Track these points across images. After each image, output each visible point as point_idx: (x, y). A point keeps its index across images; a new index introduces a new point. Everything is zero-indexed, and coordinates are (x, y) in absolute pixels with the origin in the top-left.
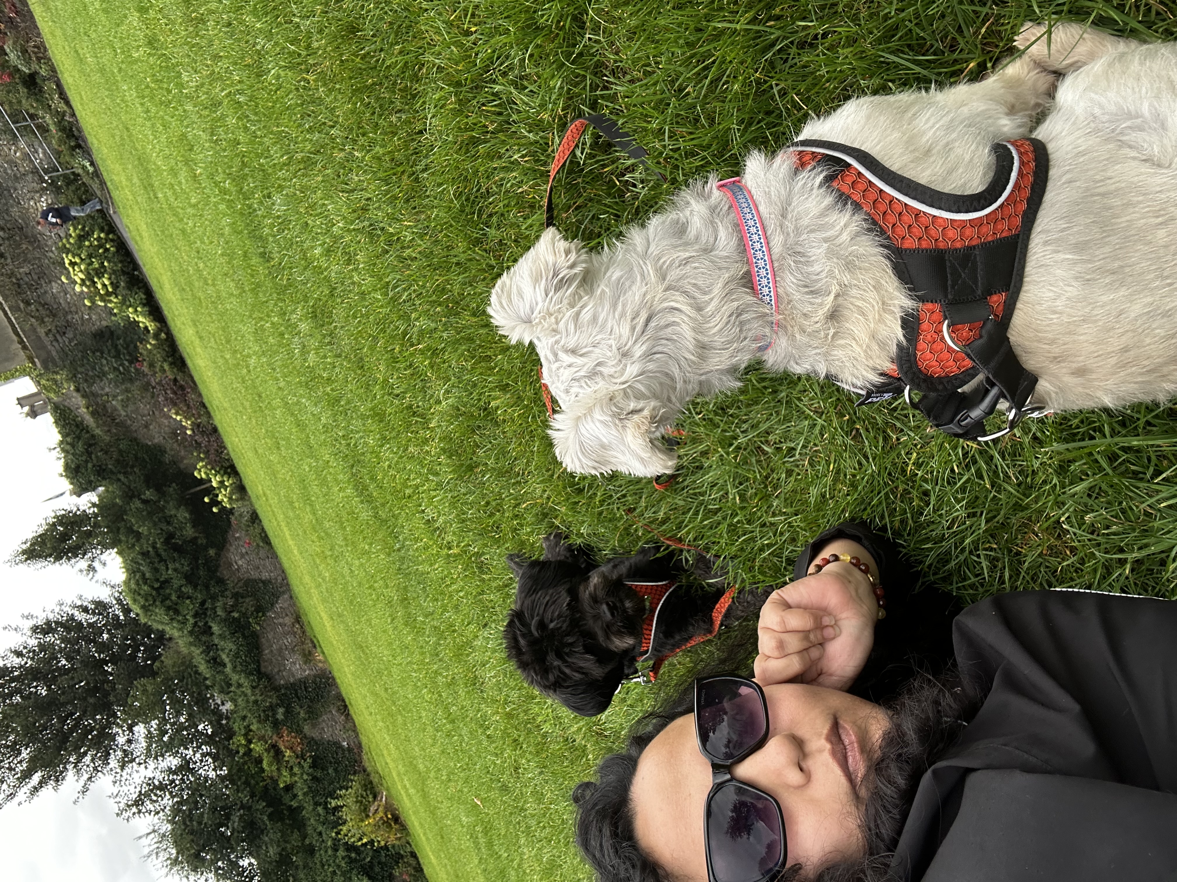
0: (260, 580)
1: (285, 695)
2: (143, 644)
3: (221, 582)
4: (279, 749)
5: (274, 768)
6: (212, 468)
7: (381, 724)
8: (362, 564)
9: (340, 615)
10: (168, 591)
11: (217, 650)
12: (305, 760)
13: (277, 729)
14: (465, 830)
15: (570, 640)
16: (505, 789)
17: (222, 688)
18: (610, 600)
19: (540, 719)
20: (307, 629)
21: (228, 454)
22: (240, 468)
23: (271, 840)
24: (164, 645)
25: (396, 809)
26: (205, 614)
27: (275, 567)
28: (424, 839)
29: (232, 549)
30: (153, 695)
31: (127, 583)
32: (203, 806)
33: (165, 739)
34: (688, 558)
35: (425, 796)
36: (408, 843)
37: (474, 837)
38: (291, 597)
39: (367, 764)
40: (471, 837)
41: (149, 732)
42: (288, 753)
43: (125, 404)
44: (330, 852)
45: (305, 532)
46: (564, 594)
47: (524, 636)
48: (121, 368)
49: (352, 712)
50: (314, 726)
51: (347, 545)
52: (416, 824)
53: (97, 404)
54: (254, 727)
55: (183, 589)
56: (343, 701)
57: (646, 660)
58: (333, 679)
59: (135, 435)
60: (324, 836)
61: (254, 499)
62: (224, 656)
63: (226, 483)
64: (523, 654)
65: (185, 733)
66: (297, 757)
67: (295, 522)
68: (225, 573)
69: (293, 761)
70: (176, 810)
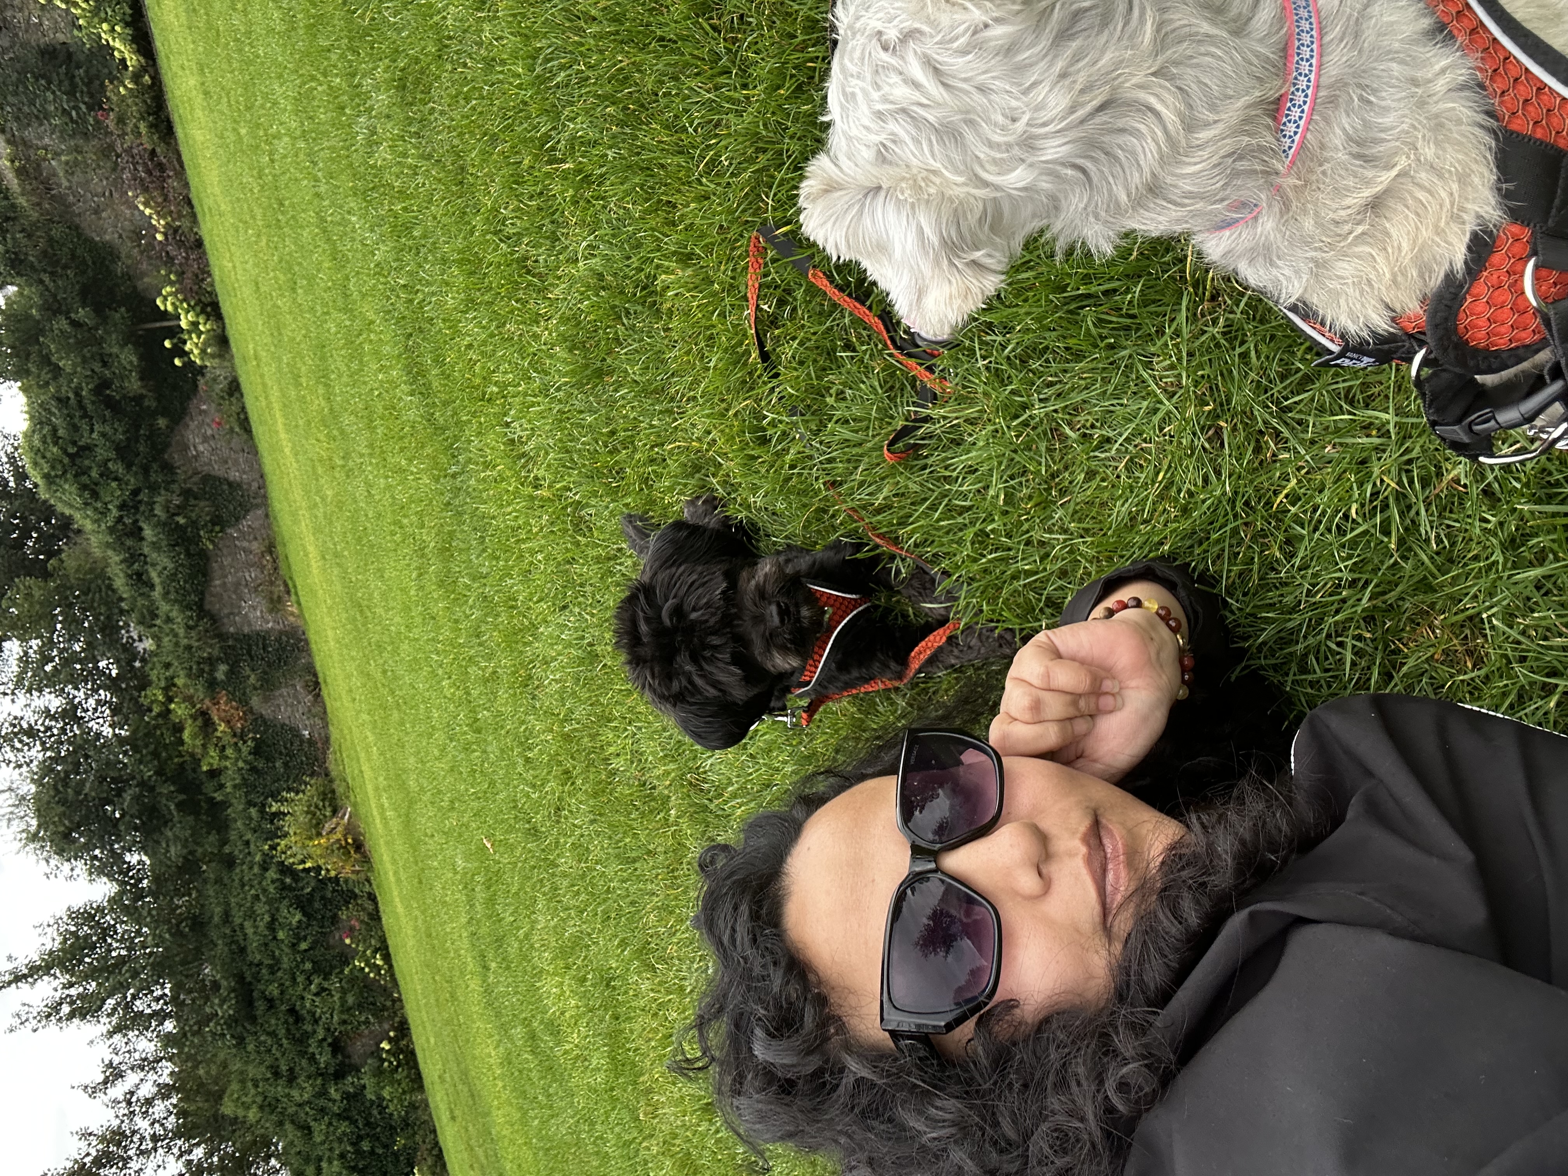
0: (226, 480)
1: (233, 648)
2: (38, 530)
3: (168, 468)
4: (210, 719)
5: (198, 742)
6: (185, 300)
7: (365, 717)
8: (389, 487)
9: (336, 555)
10: (87, 462)
11: (146, 563)
12: (245, 742)
13: (213, 691)
14: (458, 877)
15: (715, 641)
16: (534, 833)
17: (144, 617)
18: (783, 600)
19: (612, 750)
20: (282, 565)
21: (212, 285)
22: (226, 308)
23: (175, 836)
24: (68, 537)
25: (360, 834)
26: (137, 509)
27: (251, 467)
28: (392, 879)
29: (193, 425)
30: (41, 604)
31: (27, 436)
32: (86, 772)
33: (48, 668)
34: (902, 568)
35: (408, 823)
36: (368, 880)
37: (468, 887)
38: (267, 516)
39: (331, 766)
40: (465, 887)
41: (26, 653)
42: (222, 727)
43: (71, 169)
44: (256, 870)
45: (309, 423)
46: (719, 577)
47: (647, 620)
48: (74, 113)
49: (324, 693)
50: (266, 699)
51: (371, 455)
52: (386, 858)
53: (28, 159)
54: (180, 682)
55: (110, 465)
56: (315, 675)
57: (800, 696)
58: (307, 642)
59: (77, 220)
60: (252, 846)
61: (237, 361)
62: (154, 575)
63: (201, 327)
64: (643, 644)
65: (78, 667)
66: (235, 735)
67: (296, 406)
68: (177, 458)
69: (228, 739)
70: (46, 768)
